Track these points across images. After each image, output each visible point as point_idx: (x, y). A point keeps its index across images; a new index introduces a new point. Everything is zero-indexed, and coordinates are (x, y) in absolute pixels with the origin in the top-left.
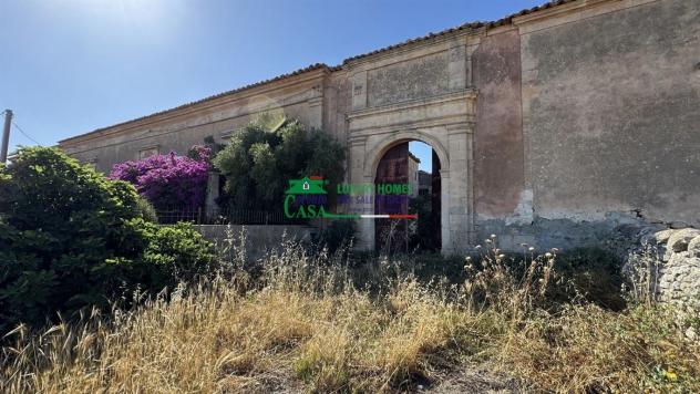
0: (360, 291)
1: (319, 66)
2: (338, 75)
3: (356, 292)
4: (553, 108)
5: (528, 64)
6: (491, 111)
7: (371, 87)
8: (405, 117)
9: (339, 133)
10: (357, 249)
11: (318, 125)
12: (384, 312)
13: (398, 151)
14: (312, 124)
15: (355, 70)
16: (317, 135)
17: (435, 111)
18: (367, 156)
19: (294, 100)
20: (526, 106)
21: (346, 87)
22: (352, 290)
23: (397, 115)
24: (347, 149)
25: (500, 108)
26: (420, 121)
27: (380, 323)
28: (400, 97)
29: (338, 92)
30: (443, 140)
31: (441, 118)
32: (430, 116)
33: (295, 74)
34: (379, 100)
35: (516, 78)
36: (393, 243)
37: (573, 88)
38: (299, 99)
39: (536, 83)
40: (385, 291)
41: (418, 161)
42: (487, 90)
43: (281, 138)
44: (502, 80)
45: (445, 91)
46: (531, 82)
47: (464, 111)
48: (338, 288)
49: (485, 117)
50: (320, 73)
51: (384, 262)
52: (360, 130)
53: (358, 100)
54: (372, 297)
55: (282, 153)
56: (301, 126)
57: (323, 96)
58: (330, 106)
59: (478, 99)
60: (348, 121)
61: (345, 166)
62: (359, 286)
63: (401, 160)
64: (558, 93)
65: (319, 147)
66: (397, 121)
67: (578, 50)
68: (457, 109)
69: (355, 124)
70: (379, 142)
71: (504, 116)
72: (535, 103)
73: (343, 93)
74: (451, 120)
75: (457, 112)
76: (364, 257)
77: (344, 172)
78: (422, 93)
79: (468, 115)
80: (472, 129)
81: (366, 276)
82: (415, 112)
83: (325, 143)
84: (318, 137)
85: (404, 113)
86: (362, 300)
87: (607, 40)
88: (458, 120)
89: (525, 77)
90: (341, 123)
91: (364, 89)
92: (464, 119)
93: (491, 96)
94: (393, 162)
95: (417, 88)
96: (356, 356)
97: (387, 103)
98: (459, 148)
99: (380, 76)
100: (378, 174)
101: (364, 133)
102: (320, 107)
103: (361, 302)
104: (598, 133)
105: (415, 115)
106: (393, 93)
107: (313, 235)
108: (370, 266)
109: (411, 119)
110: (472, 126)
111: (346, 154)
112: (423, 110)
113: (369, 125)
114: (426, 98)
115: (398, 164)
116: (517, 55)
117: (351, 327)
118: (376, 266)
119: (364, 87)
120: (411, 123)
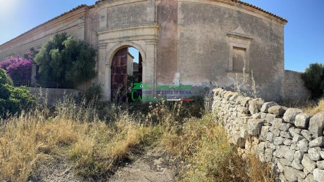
0: (102, 120)
1: (83, 6)
2: (92, 10)
3: (99, 121)
4: (188, 38)
5: (180, 16)
6: (165, 35)
7: (109, 17)
8: (126, 34)
9: (93, 42)
10: (101, 100)
11: (82, 38)
12: (112, 130)
13: (122, 52)
14: (79, 38)
15: (101, 7)
16: (81, 44)
17: (140, 32)
18: (107, 54)
19: (70, 26)
20: (179, 35)
21: (97, 16)
22: (97, 120)
23: (122, 33)
24: (97, 50)
25: (169, 34)
26: (133, 37)
27: (110, 135)
28: (124, 23)
29: (93, 19)
30: (144, 47)
31: (143, 36)
32: (138, 34)
33: (71, 11)
34: (113, 24)
35: (175, 22)
36: (118, 98)
37: (195, 31)
38: (73, 24)
39: (183, 25)
40: (114, 120)
41: (133, 57)
42: (164, 24)
43: (64, 45)
44: (170, 21)
45: (145, 22)
46: (181, 24)
47: (153, 33)
48: (91, 119)
49: (163, 37)
50: (83, 10)
51: (113, 106)
52: (103, 40)
53: (103, 24)
54: (107, 123)
55: (64, 54)
56: (74, 39)
57: (85, 22)
58: (88, 27)
59: (159, 28)
60: (97, 35)
61: (96, 60)
62: (101, 118)
63: (124, 56)
64: (190, 32)
65: (82, 50)
66: (122, 36)
67: (197, 16)
68: (150, 32)
69: (101, 37)
70: (113, 47)
71: (170, 39)
72: (182, 35)
73: (95, 20)
74: (147, 37)
75: (150, 34)
76: (105, 104)
77: (95, 63)
78: (134, 22)
79: (155, 36)
80: (157, 43)
81: (105, 113)
82: (131, 31)
83: (86, 47)
84: (82, 44)
85: (125, 32)
86: (103, 125)
87: (206, 15)
88: (151, 38)
89: (179, 22)
90: (94, 36)
91: (106, 18)
92: (153, 37)
93: (165, 28)
94: (120, 57)
95: (132, 19)
96: (98, 151)
97: (117, 26)
98: (150, 52)
99: (114, 11)
100: (112, 64)
101: (106, 42)
102: (83, 29)
103: (102, 126)
104: (201, 52)
105: (130, 33)
106: (120, 20)
107: (79, 93)
108: (107, 108)
109: (128, 35)
110: (157, 41)
111: (96, 53)
112: (134, 31)
113: (108, 38)
114: (135, 25)
115: (122, 59)
116: (176, 10)
117: (96, 138)
118: (110, 108)
119: (106, 16)
120: (129, 37)
